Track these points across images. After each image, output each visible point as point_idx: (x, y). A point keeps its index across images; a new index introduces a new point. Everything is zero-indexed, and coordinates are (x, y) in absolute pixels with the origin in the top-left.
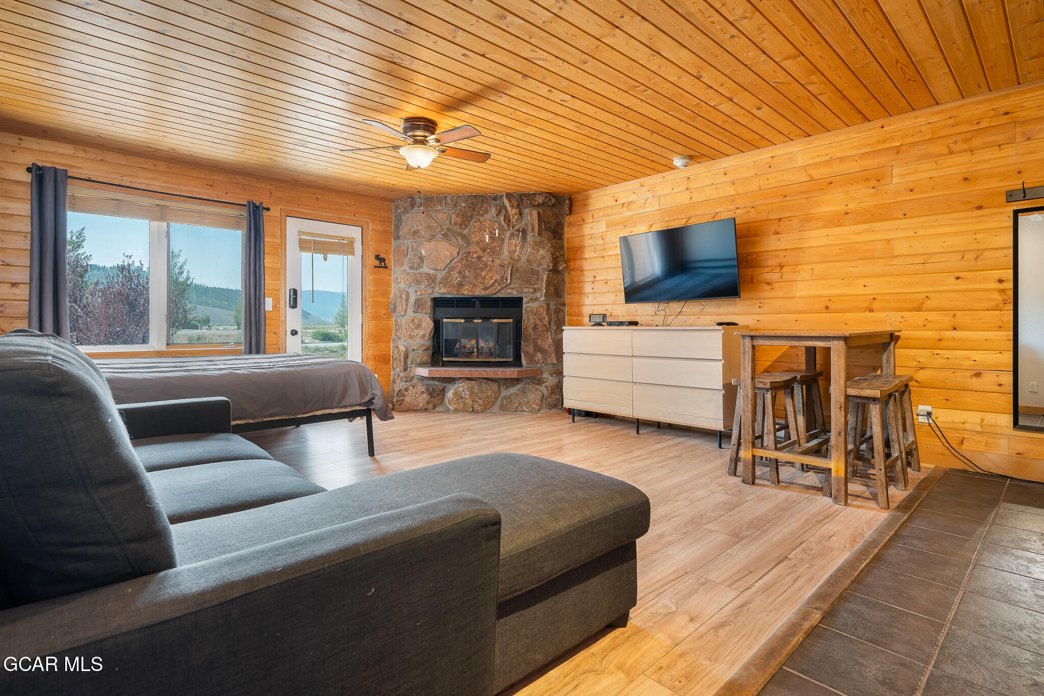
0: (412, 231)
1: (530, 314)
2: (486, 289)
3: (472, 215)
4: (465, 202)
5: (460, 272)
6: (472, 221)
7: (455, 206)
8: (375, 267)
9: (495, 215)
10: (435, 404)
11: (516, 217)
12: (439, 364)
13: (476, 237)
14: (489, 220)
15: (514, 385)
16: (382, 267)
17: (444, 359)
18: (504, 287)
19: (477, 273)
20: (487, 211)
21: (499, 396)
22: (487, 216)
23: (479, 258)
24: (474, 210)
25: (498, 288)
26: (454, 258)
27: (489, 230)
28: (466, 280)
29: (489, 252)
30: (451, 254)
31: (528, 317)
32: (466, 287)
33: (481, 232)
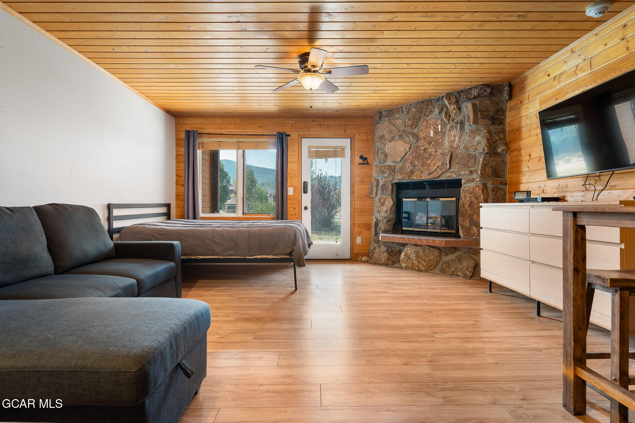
0: (380, 136)
1: (467, 194)
2: (430, 174)
3: (420, 117)
4: (415, 107)
5: (411, 163)
6: (420, 122)
7: (408, 112)
8: (359, 164)
9: (437, 114)
10: (394, 261)
11: (454, 111)
12: (399, 232)
13: (423, 133)
14: (434, 119)
15: (452, 253)
16: (365, 164)
17: (404, 228)
18: (445, 172)
19: (423, 162)
20: (431, 112)
21: (440, 260)
22: (431, 116)
23: (425, 150)
24: (421, 113)
25: (440, 172)
26: (407, 153)
27: (433, 127)
28: (415, 168)
29: (433, 144)
30: (405, 150)
31: (465, 196)
32: (416, 174)
33: (428, 129)
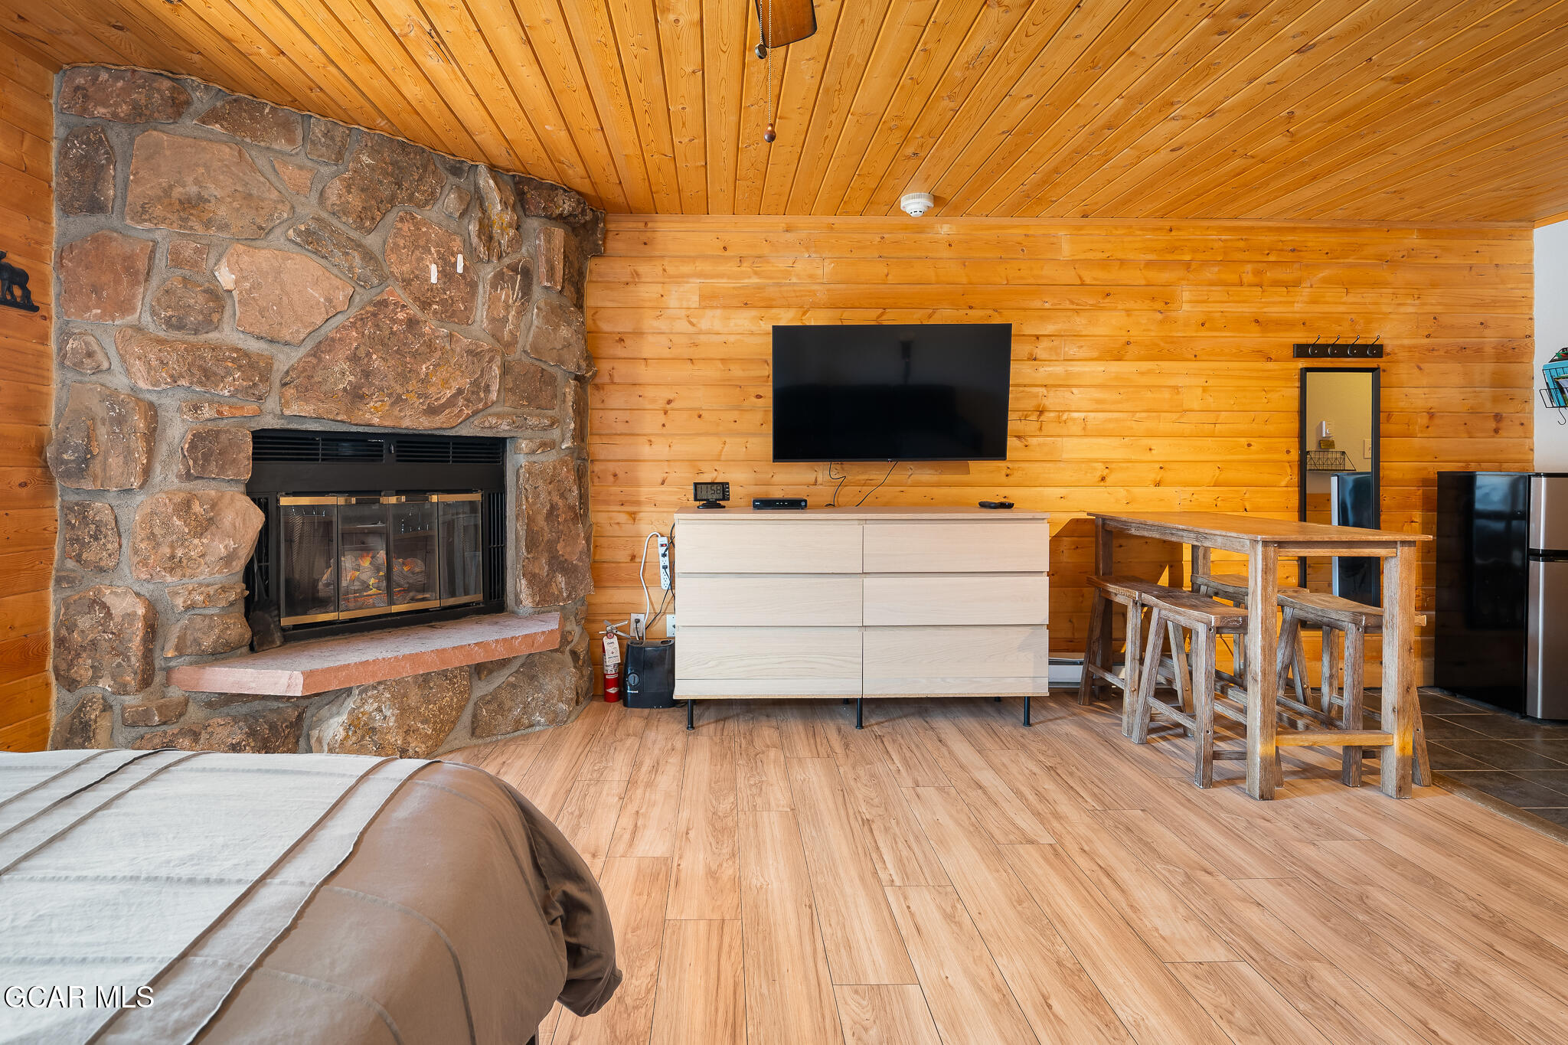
1: (540, 483)
2: (432, 411)
3: (393, 197)
4: (373, 148)
5: (354, 358)
6: (393, 215)
7: (340, 156)
9: (454, 215)
11: (509, 233)
12: (273, 642)
13: (401, 262)
14: (440, 225)
17: (286, 622)
18: (482, 410)
19: (404, 364)
20: (432, 198)
21: (470, 699)
22: (432, 213)
23: (411, 323)
24: (399, 185)
25: (467, 412)
26: (336, 314)
27: (438, 252)
28: (371, 384)
29: (435, 312)
30: (329, 300)
31: (535, 488)
32: (372, 404)
33: (417, 253)
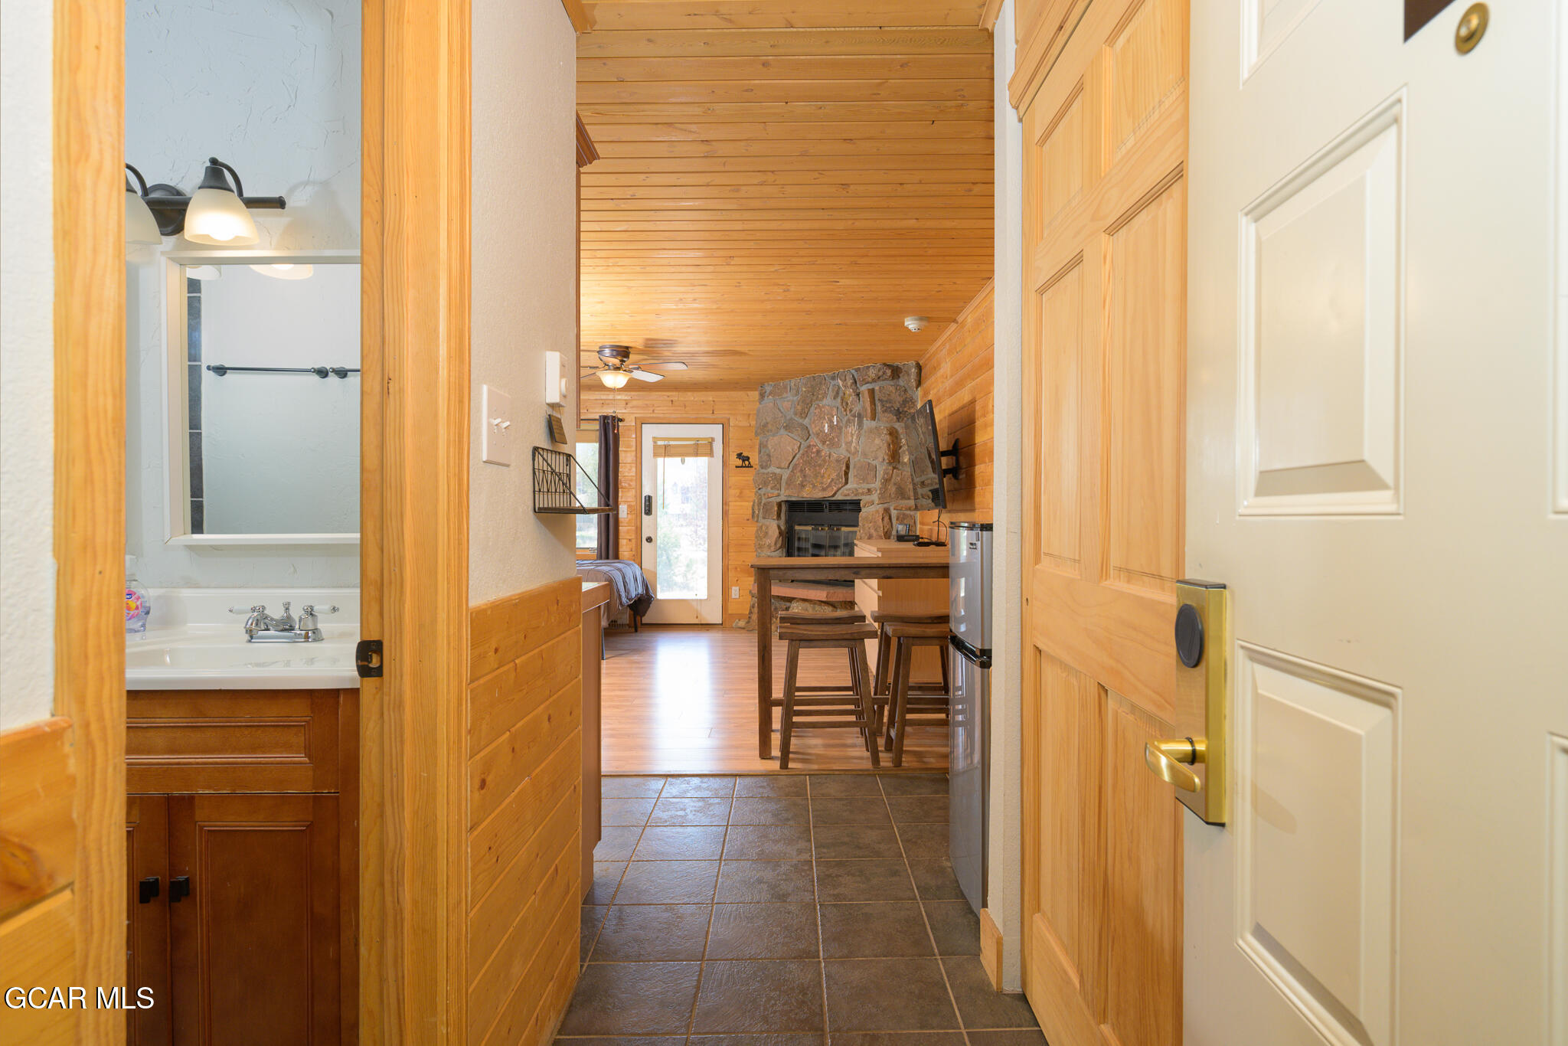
1: (866, 521)
2: (824, 490)
3: (811, 401)
4: (805, 386)
5: (801, 471)
6: (812, 408)
8: (737, 467)
9: (832, 399)
11: (852, 398)
13: (816, 427)
14: (829, 406)
16: (745, 467)
18: (841, 488)
19: (816, 470)
20: (825, 395)
22: (825, 401)
23: (818, 452)
24: (813, 395)
25: (835, 489)
26: (796, 455)
27: (828, 418)
28: (806, 480)
29: (828, 445)
30: (793, 450)
31: (863, 525)
32: (807, 489)
33: (821, 421)
